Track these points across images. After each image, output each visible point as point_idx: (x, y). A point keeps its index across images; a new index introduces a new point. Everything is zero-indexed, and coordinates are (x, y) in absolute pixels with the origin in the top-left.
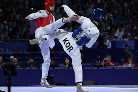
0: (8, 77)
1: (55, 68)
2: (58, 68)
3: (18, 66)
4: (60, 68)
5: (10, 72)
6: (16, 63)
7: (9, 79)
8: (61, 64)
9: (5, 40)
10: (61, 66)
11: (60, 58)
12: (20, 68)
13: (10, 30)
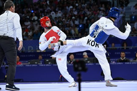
0: (78, 73)
1: (126, 63)
2: (129, 63)
3: (89, 62)
4: (131, 63)
5: (80, 68)
6: (87, 59)
7: (79, 75)
8: (131, 59)
9: (76, 36)
10: (131, 61)
11: (130, 53)
12: (90, 64)
13: (81, 26)
